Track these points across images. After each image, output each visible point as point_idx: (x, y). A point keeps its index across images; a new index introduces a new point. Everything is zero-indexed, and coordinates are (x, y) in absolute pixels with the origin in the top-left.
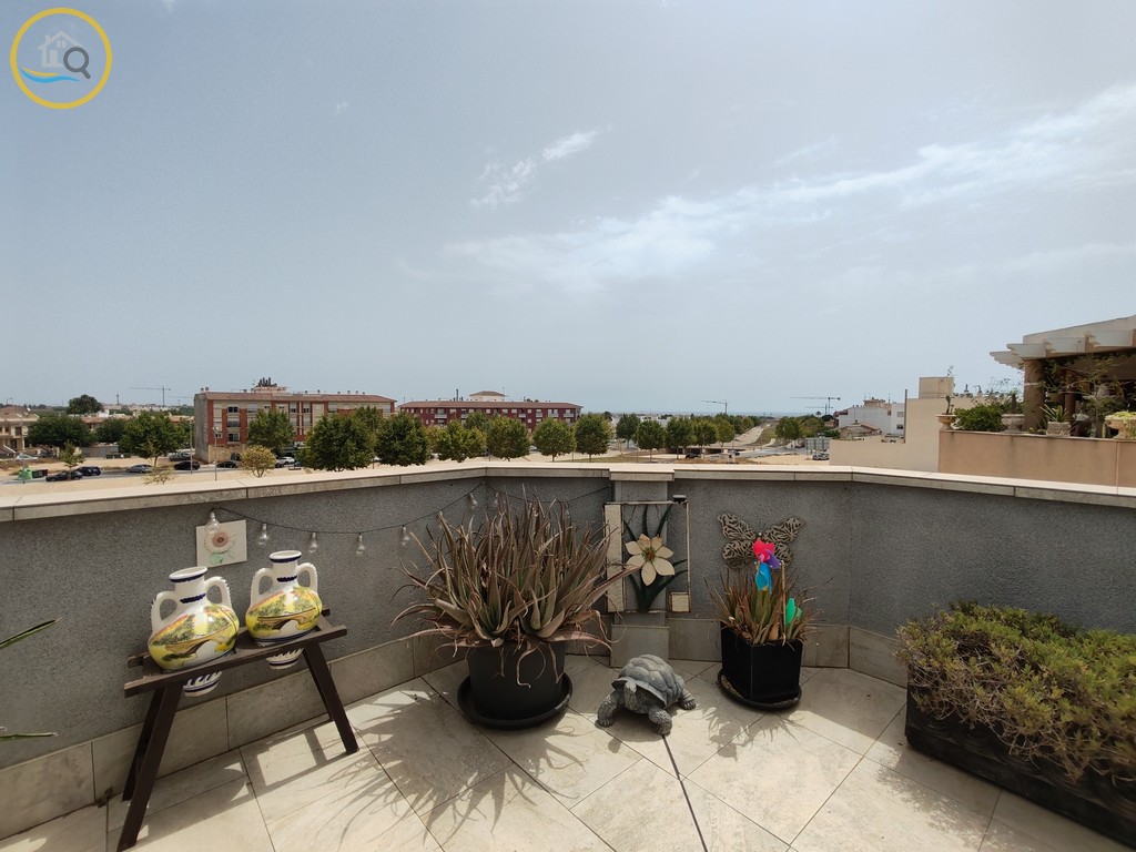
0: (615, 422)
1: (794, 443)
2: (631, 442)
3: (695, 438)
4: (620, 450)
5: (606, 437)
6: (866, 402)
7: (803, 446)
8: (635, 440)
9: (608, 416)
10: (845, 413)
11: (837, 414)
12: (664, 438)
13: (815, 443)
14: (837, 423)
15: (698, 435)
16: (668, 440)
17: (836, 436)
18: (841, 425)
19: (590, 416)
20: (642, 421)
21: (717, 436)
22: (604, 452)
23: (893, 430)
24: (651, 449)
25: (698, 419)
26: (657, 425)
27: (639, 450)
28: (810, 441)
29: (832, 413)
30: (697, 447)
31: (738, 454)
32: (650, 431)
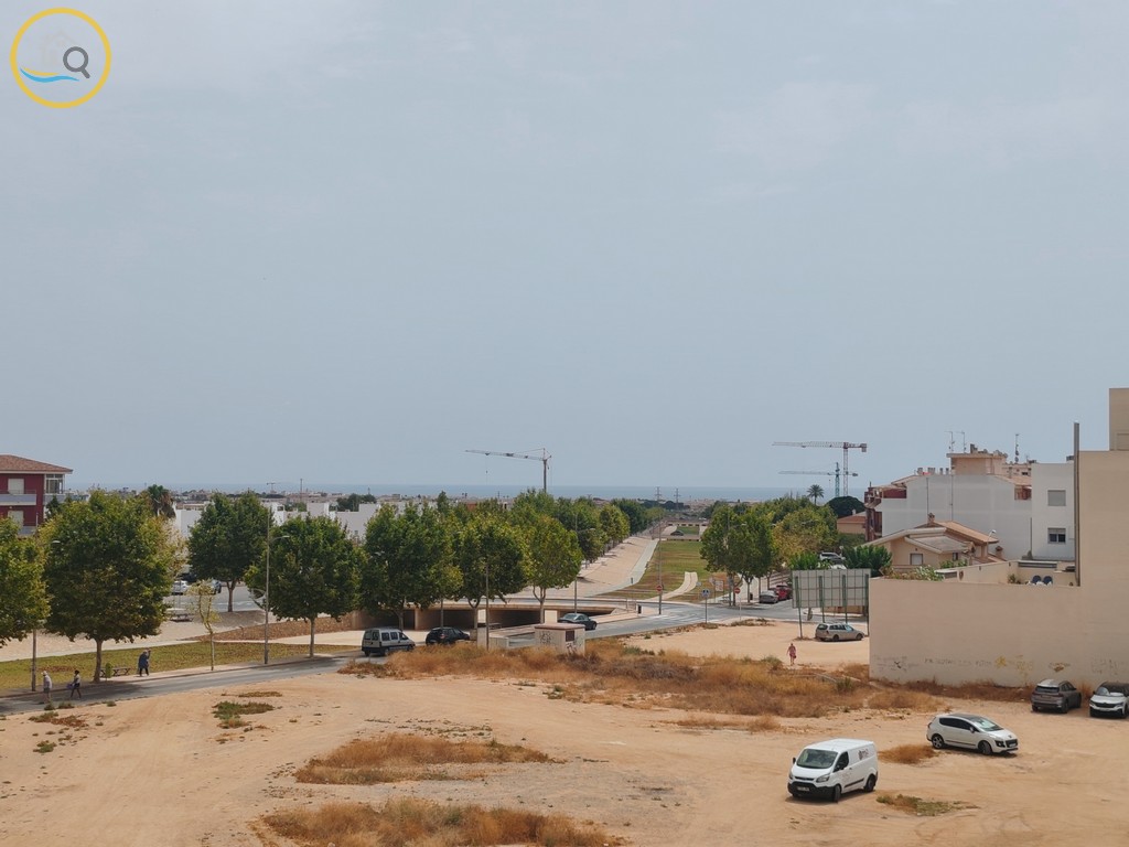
0: (183, 524)
1: (758, 586)
2: (242, 590)
3: (454, 574)
4: (205, 618)
5: (156, 576)
6: (955, 460)
7: (784, 594)
8: (256, 586)
9: (159, 501)
10: (898, 492)
11: (874, 496)
12: (356, 576)
13: (821, 588)
14: (875, 522)
15: (466, 565)
16: (369, 581)
17: (877, 564)
18: (889, 530)
19: (98, 502)
20: (280, 518)
21: (528, 566)
22: (148, 629)
23: (1041, 545)
24: (311, 614)
25: (464, 512)
26: (333, 534)
27: (272, 618)
28: (807, 579)
29: (856, 489)
30: (463, 603)
31: (590, 626)
32: (309, 554)
